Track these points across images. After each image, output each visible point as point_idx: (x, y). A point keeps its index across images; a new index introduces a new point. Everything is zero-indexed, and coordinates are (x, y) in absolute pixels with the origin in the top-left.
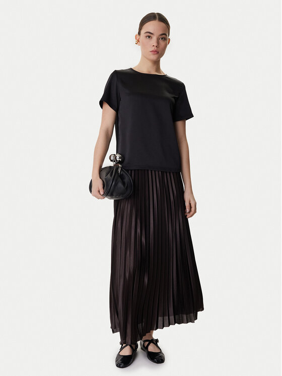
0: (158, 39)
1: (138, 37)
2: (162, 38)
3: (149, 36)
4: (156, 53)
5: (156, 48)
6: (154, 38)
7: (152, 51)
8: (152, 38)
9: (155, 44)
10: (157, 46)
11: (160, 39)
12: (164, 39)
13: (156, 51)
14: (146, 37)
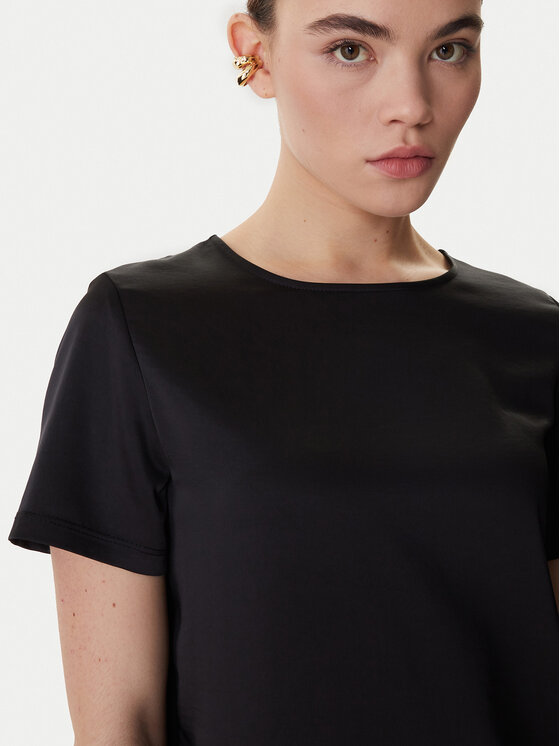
0: (422, 62)
1: (251, 35)
2: (447, 48)
3: (351, 43)
4: (412, 165)
5: (413, 138)
6: (395, 68)
7: (387, 158)
8: (372, 59)
9: (408, 108)
10: (419, 127)
11: (430, 58)
12: (457, 51)
13: (416, 156)
14: (330, 50)
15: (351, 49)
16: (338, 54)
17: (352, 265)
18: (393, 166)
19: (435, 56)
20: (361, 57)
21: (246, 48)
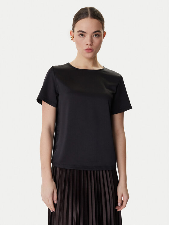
0: (91, 37)
2: (96, 35)
3: (82, 34)
4: (90, 51)
5: (90, 47)
6: (88, 37)
7: (86, 50)
8: (85, 36)
9: (89, 43)
10: (90, 45)
11: (93, 36)
12: (97, 36)
13: (90, 49)
14: (80, 35)
15: (82, 35)
16: (81, 35)
17: (87, 67)
18: (87, 51)
19: (94, 36)
20: (84, 36)
21: (72, 35)
